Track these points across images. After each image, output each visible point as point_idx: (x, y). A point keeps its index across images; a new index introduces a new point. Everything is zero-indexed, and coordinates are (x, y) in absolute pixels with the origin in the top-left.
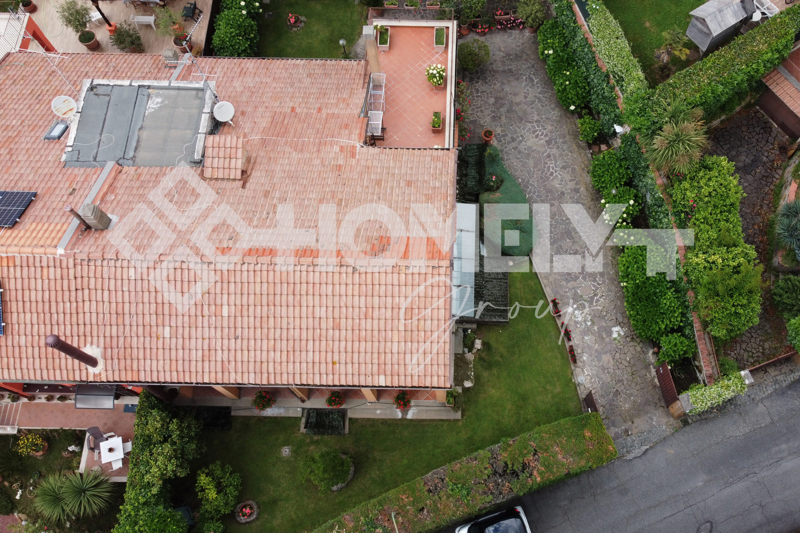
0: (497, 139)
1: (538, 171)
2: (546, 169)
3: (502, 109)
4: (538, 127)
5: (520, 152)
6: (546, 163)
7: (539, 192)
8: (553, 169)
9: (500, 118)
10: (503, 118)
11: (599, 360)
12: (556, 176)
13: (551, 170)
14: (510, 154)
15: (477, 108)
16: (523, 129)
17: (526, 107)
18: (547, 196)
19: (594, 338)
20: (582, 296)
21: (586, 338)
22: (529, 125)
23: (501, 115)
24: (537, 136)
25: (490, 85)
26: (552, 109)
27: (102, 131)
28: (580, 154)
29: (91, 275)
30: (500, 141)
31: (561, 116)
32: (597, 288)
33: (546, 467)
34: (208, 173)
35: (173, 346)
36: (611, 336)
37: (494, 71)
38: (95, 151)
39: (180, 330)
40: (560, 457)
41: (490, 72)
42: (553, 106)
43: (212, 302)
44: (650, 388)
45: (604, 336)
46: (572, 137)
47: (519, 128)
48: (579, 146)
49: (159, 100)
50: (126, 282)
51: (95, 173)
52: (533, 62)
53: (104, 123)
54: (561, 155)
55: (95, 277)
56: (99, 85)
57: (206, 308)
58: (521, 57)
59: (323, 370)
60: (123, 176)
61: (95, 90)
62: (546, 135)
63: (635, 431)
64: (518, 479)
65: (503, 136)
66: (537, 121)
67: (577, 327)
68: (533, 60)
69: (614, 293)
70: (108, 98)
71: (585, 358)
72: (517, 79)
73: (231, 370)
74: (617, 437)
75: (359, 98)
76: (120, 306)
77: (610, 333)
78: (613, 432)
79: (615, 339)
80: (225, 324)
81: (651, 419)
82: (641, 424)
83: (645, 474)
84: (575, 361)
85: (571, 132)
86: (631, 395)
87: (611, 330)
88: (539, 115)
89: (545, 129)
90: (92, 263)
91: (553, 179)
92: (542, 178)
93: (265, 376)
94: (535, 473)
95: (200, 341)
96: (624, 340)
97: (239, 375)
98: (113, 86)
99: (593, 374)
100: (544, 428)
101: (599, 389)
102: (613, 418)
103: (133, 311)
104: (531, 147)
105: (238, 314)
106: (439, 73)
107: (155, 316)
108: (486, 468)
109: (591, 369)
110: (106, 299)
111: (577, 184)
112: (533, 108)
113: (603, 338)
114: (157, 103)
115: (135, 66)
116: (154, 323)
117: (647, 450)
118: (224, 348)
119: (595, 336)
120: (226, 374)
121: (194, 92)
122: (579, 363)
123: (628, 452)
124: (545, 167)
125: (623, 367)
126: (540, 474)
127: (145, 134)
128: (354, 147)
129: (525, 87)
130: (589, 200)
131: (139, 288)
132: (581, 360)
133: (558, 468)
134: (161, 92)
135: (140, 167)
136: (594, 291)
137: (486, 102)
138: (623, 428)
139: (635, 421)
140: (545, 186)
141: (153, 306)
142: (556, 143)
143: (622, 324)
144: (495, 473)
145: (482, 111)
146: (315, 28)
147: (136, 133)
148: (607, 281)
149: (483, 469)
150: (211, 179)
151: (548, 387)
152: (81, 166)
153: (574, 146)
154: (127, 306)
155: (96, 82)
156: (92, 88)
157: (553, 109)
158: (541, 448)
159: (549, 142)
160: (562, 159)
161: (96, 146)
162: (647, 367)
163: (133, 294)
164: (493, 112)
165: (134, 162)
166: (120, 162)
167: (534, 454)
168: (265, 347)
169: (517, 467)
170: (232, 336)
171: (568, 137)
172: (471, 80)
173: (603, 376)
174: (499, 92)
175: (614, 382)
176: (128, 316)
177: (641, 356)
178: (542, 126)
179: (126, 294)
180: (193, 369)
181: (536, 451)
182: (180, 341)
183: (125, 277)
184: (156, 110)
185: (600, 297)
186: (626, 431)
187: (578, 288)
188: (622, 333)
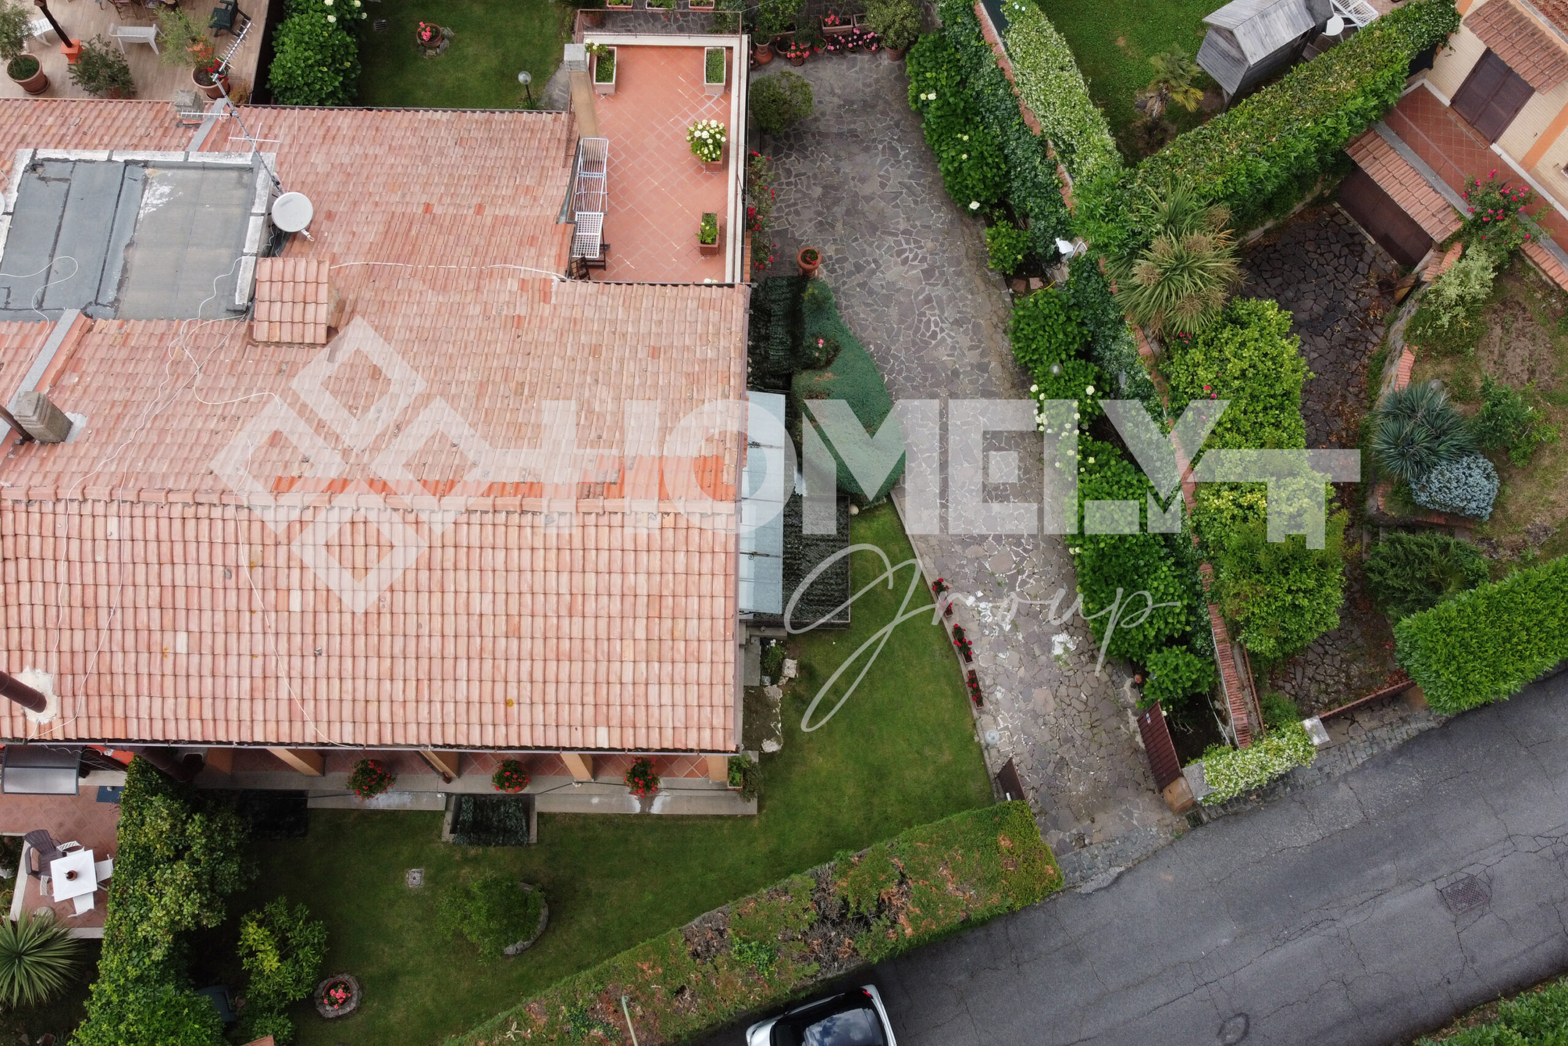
0: (826, 266)
1: (909, 328)
2: (922, 326)
3: (836, 209)
4: (908, 243)
5: (871, 292)
6: (924, 314)
7: (908, 370)
8: (937, 325)
9: (833, 226)
10: (839, 226)
11: (1027, 700)
12: (943, 340)
13: (933, 328)
14: (853, 296)
15: (788, 206)
16: (879, 247)
17: (883, 204)
18: (925, 379)
19: (1016, 656)
20: (993, 574)
21: (1001, 655)
22: (891, 240)
23: (835, 220)
24: (905, 261)
25: (814, 162)
26: (933, 207)
27: (54, 249)
28: (989, 296)
29: (34, 530)
30: (833, 271)
31: (952, 222)
32: (1023, 559)
33: (925, 907)
34: (261, 332)
35: (193, 671)
36: (1050, 651)
37: (820, 134)
38: (40, 290)
39: (207, 640)
40: (950, 887)
41: (813, 135)
42: (935, 203)
43: (270, 585)
44: (1127, 753)
45: (1037, 653)
46: (975, 263)
47: (871, 244)
48: (987, 281)
49: (166, 189)
50: (101, 545)
51: (39, 333)
52: (897, 117)
53: (57, 235)
54: (951, 298)
55: (41, 535)
56: (49, 160)
57: (257, 595)
58: (873, 107)
59: (487, 718)
60: (94, 339)
61: (40, 170)
62: (924, 259)
63: (1097, 837)
64: (869, 930)
65: (838, 261)
66: (905, 232)
67: (983, 634)
68: (898, 111)
69: (1055, 568)
70: (65, 186)
71: (999, 695)
72: (867, 149)
73: (307, 717)
74: (1062, 848)
75: (557, 187)
76: (90, 591)
77: (1049, 646)
78: (1055, 840)
79: (1058, 658)
80: (296, 628)
81: (1129, 813)
82: (1108, 823)
83: (1116, 920)
84: (979, 701)
85: (971, 254)
86: (1090, 767)
87: (1050, 640)
88: (908, 219)
89: (921, 247)
90: (35, 508)
91: (936, 346)
92: (914, 343)
93: (374, 728)
94: (902, 919)
95: (246, 661)
96: (1075, 659)
97: (324, 726)
98: (75, 162)
99: (1015, 727)
100: (920, 830)
101: (1027, 755)
102: (1054, 813)
103: (115, 601)
104: (894, 283)
105: (321, 607)
106: (712, 136)
107: (158, 611)
108: (806, 910)
109: (1012, 717)
110: (62, 578)
111: (983, 354)
112: (896, 206)
113: (1034, 657)
114: (162, 195)
115: (117, 123)
116: (155, 625)
117: (1120, 875)
118: (294, 673)
119: (1019, 652)
120: (298, 725)
121: (234, 175)
122: (988, 706)
123: (1083, 879)
124: (920, 321)
125: (1074, 712)
126: (913, 920)
127: (138, 256)
128: (547, 282)
129: (882, 165)
130: (1008, 385)
131: (126, 557)
132: (992, 698)
133: (946, 908)
134: (169, 173)
135: (128, 321)
136: (1018, 564)
137: (804, 195)
138: (1074, 831)
139: (1100, 817)
140: (920, 358)
141: (155, 592)
142: (942, 274)
143: (1071, 629)
144: (824, 919)
145: (797, 213)
146: (470, 51)
147: (121, 255)
148: (1042, 544)
149: (800, 913)
150: (267, 344)
151: (928, 752)
152: (14, 319)
153: (978, 281)
154: (103, 591)
155: (42, 154)
156: (34, 166)
157: (937, 209)
158: (913, 870)
159: (928, 273)
160: (955, 306)
161: (43, 280)
162: (1120, 712)
163: (115, 568)
164: (819, 214)
165: (116, 311)
166: (89, 311)
167: (901, 883)
168: (373, 673)
169: (868, 908)
170: (309, 651)
171: (965, 263)
172: (777, 151)
173: (1035, 730)
174: (831, 174)
175: (1056, 741)
176: (106, 611)
177: (1110, 692)
178: (916, 241)
179: (102, 568)
180: (233, 716)
181: (903, 875)
182: (208, 660)
183: (100, 534)
184: (159, 210)
185: (1029, 577)
186: (1080, 838)
187: (985, 557)
188: (1072, 647)
